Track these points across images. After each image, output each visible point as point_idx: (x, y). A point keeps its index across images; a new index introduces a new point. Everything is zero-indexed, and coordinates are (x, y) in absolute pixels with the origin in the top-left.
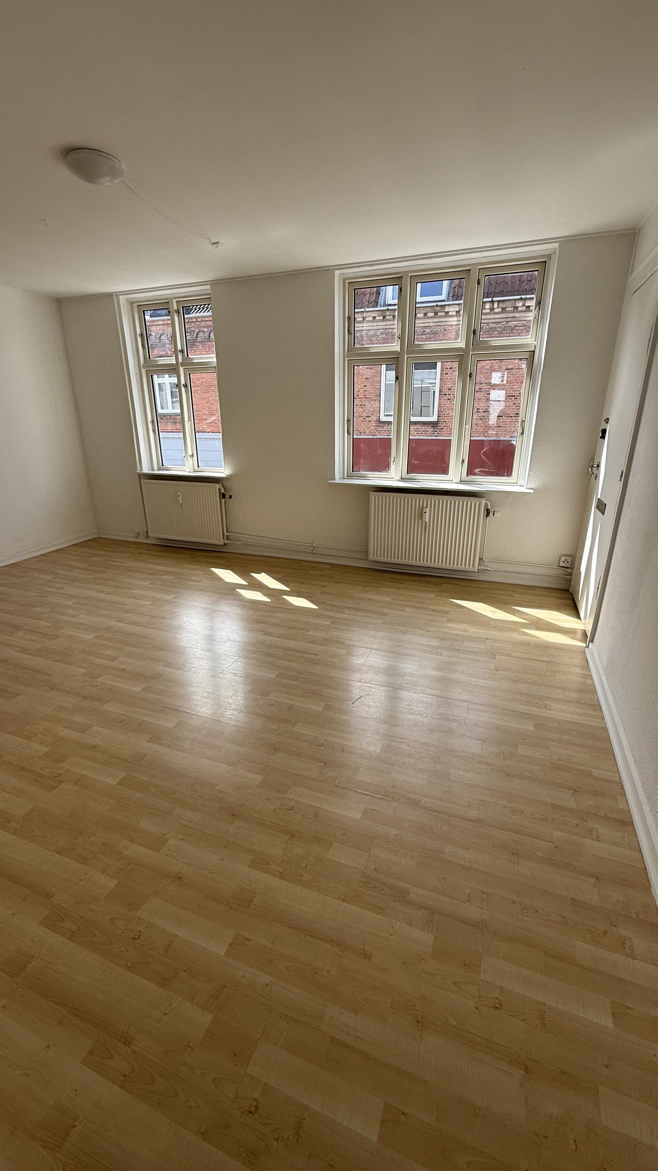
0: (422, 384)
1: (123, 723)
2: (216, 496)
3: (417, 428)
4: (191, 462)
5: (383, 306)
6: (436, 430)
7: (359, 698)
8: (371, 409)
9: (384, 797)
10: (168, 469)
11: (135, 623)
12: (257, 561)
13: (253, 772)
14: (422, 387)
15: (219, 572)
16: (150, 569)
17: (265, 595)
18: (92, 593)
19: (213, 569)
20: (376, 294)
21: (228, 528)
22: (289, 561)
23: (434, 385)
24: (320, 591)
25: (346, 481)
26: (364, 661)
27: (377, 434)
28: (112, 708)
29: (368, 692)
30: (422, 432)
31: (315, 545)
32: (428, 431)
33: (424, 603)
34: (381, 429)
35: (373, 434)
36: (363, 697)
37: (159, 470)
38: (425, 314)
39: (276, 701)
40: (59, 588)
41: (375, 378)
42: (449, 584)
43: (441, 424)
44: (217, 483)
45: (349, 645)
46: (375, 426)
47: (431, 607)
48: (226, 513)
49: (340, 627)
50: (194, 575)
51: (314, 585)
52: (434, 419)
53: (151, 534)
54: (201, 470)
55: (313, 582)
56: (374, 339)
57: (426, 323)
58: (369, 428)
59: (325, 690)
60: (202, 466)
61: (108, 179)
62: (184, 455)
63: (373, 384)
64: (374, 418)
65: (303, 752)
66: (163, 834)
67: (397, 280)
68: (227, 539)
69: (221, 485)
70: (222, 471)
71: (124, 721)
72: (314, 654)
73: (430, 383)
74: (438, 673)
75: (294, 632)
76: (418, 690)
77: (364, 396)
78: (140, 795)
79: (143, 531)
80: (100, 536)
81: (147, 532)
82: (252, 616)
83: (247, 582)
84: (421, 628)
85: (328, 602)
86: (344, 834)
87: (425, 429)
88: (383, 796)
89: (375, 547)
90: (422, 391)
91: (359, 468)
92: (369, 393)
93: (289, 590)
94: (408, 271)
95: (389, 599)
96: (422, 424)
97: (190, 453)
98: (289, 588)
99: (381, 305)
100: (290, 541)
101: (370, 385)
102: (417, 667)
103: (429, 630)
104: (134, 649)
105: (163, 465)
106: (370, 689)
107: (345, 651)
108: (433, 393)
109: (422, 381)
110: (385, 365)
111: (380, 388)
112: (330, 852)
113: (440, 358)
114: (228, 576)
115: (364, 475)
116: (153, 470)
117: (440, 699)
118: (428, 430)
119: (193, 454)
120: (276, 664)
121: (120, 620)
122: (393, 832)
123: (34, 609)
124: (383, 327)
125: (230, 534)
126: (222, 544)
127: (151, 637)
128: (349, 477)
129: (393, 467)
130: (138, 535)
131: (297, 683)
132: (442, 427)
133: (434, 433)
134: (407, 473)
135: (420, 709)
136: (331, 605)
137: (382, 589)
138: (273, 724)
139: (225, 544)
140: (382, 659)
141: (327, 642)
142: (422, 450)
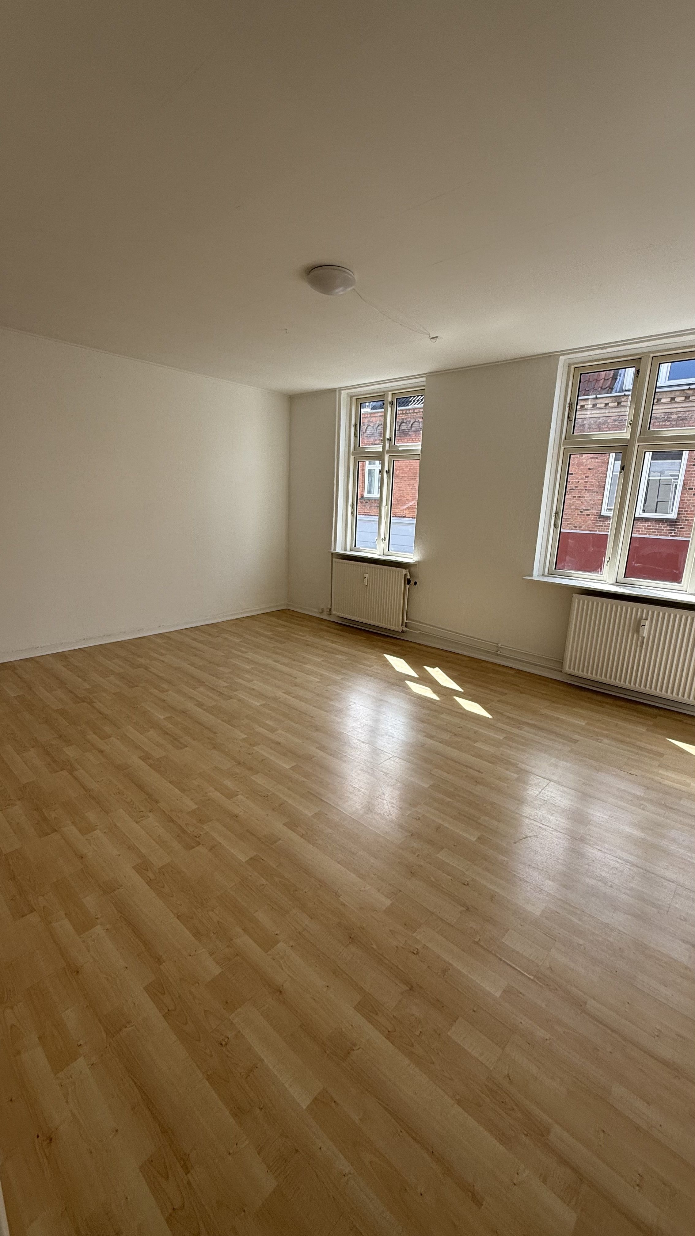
0: (660, 476)
1: (266, 798)
2: (401, 583)
3: (648, 526)
4: (382, 545)
5: (619, 392)
6: (673, 529)
7: (524, 838)
8: (592, 502)
9: (536, 980)
10: (359, 550)
11: (301, 699)
12: (432, 653)
13: (382, 893)
14: (660, 479)
15: (392, 660)
16: (326, 646)
17: (434, 692)
18: (269, 661)
19: (386, 656)
20: (612, 380)
21: (409, 615)
22: (468, 659)
23: (677, 478)
24: (498, 699)
25: (546, 579)
26: (538, 793)
27: (596, 529)
28: (259, 780)
29: (536, 833)
30: (654, 530)
31: (500, 645)
32: (664, 530)
33: (628, 736)
34: (601, 525)
35: (591, 529)
36: (529, 839)
37: (351, 551)
38: (673, 399)
39: (423, 816)
40: (243, 652)
41: (600, 469)
42: (668, 718)
43: (682, 522)
44: (403, 568)
45: (522, 770)
46: (593, 520)
47: (638, 743)
48: (408, 600)
49: (514, 745)
50: (365, 659)
51: (492, 690)
52: (673, 515)
53: (334, 612)
54: (390, 554)
55: (491, 687)
56: (603, 427)
57: (673, 408)
58: (586, 522)
59: (483, 817)
60: (392, 550)
61: (341, 289)
62: (376, 538)
63: (597, 475)
64: (594, 511)
65: (444, 887)
66: (276, 933)
67: (636, 361)
68: (406, 626)
69: (408, 570)
70: (411, 557)
71: (267, 797)
72: (477, 771)
73: (672, 476)
74: (637, 833)
75: (459, 740)
76: (605, 848)
77: (585, 487)
78: (264, 882)
79: (327, 608)
80: (289, 608)
81: (330, 609)
82: (416, 713)
83: (418, 675)
84: (620, 768)
85: (505, 713)
86: (474, 1011)
87: (659, 527)
88: (535, 976)
89: (573, 657)
90: (659, 484)
91: (564, 566)
92: (592, 485)
93: (462, 691)
94: (650, 352)
95: (583, 723)
96: (656, 521)
97: (382, 537)
98: (462, 689)
99: (616, 390)
100: (473, 637)
101: (593, 475)
102: (607, 817)
103: (632, 772)
104: (292, 723)
105: (355, 546)
106: (540, 830)
107: (516, 776)
108: (674, 486)
109: (662, 473)
110: (614, 454)
111: (606, 479)
112: (453, 1028)
113: (686, 446)
114: (400, 665)
115: (568, 575)
116: (345, 550)
117: (635, 869)
118: (663, 528)
119: (385, 538)
120: (432, 773)
121: (288, 693)
122: (541, 1033)
123: (219, 668)
124: (616, 414)
125: (409, 621)
126: (400, 631)
127: (312, 715)
128: (550, 574)
129: (606, 568)
130: (322, 611)
131: (451, 800)
132: (682, 526)
133: (671, 533)
134: (625, 577)
135: (604, 874)
136: (509, 717)
137: (574, 709)
138: (415, 842)
139: (403, 632)
140: (562, 796)
141: (496, 760)
142: (647, 551)
